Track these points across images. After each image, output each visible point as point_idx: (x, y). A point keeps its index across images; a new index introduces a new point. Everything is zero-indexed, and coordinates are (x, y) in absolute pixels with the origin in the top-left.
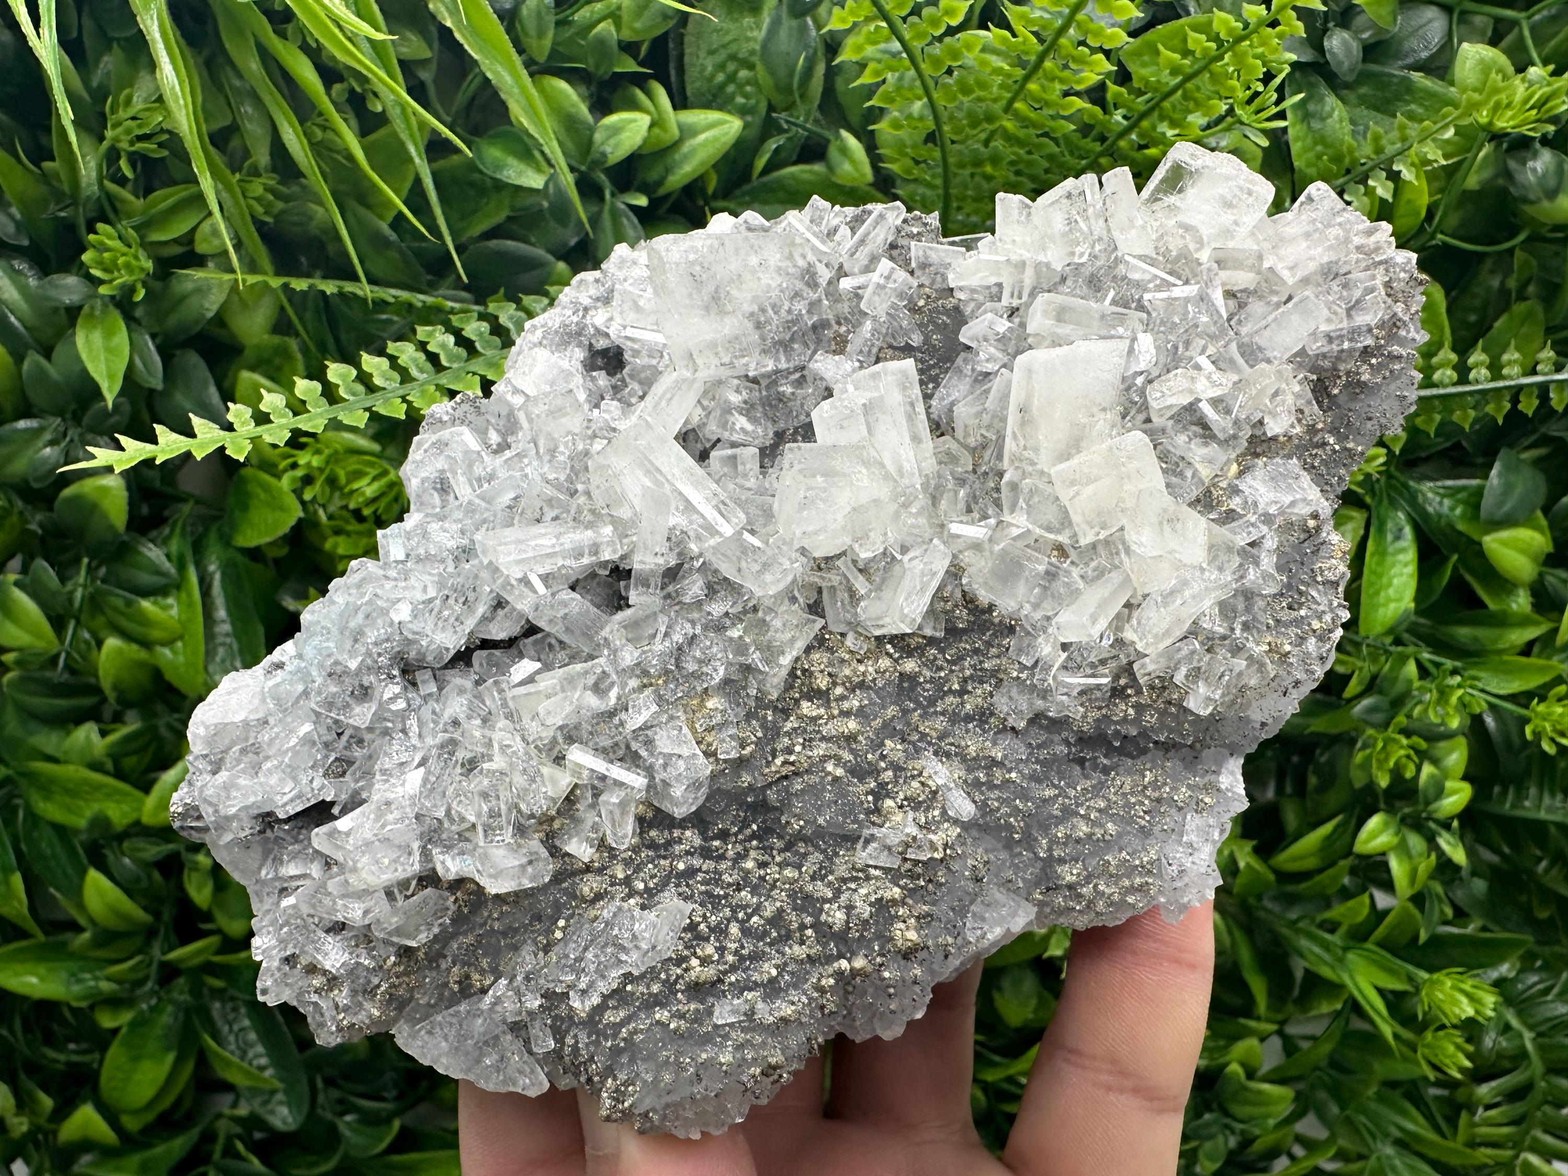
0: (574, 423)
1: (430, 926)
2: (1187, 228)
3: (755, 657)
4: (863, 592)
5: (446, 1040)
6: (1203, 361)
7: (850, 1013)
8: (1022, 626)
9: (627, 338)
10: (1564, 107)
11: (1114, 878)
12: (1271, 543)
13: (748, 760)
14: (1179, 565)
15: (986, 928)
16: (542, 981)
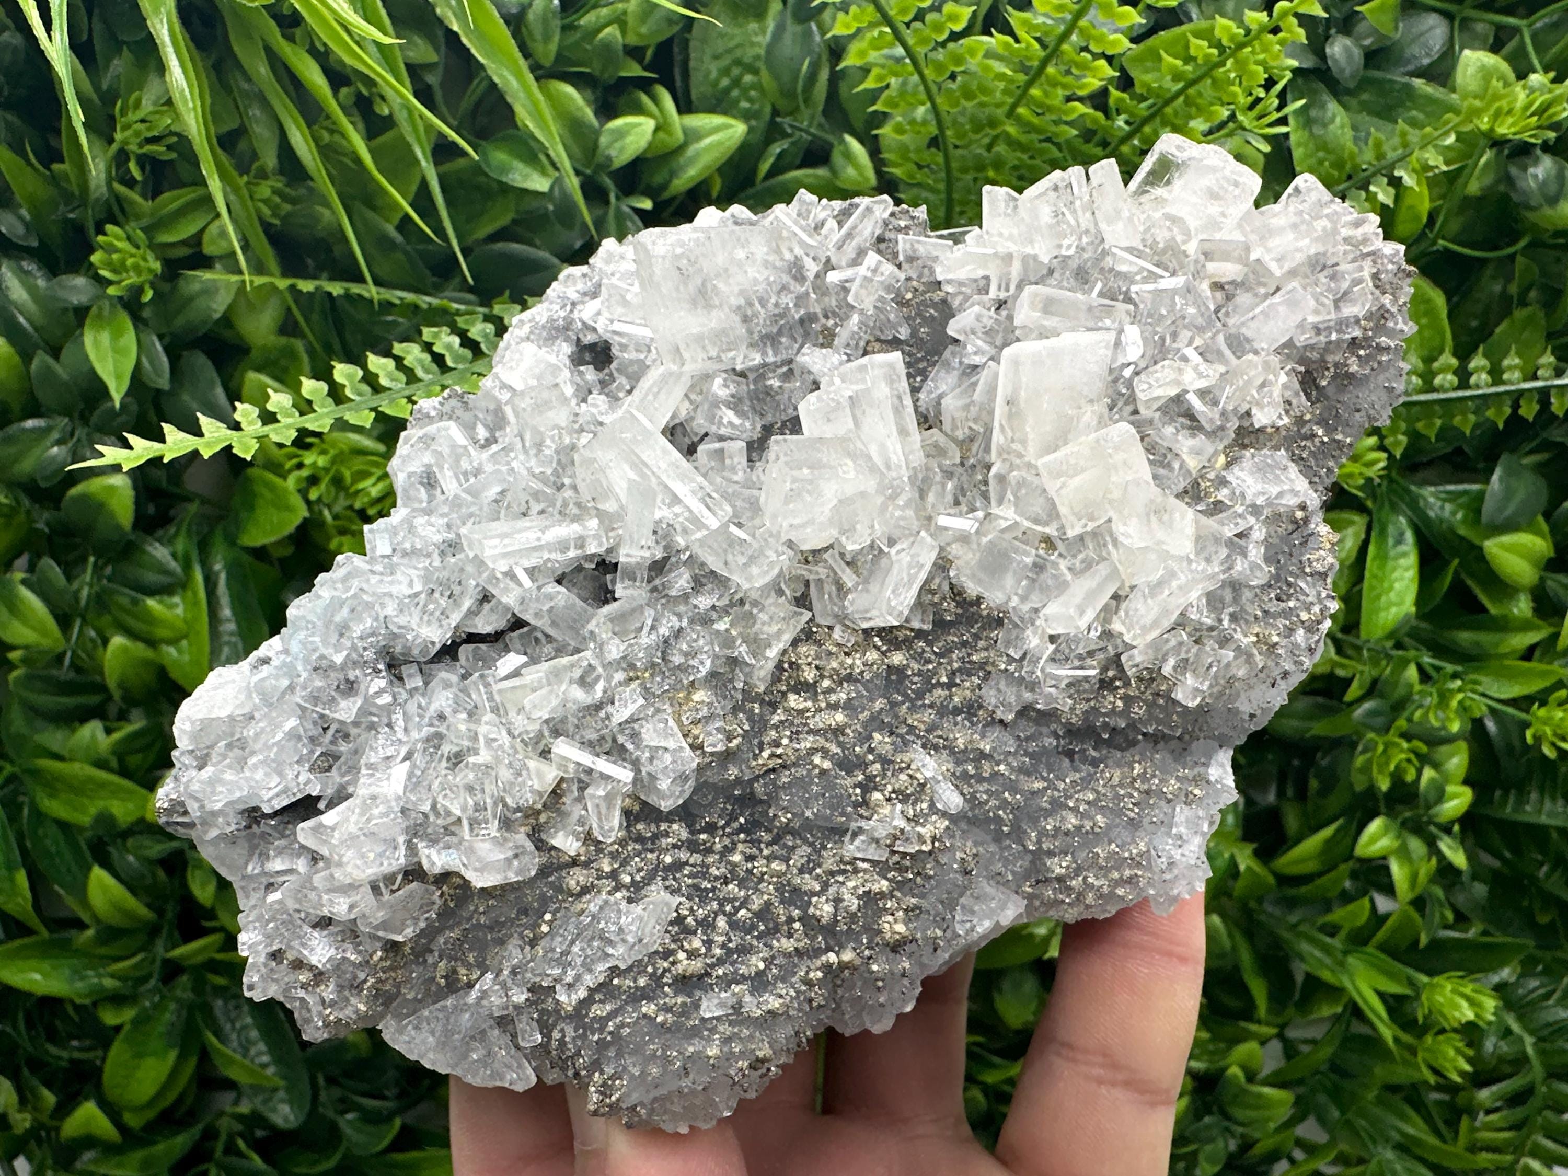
0: (561, 417)
1: (416, 919)
2: (1174, 219)
3: (742, 650)
4: (850, 585)
5: (433, 1035)
6: (1190, 352)
7: (838, 1006)
8: (1010, 619)
9: (615, 332)
10: (1565, 115)
11: (1103, 871)
12: (1259, 534)
13: (734, 753)
14: (1165, 556)
15: (975, 921)
16: (529, 975)
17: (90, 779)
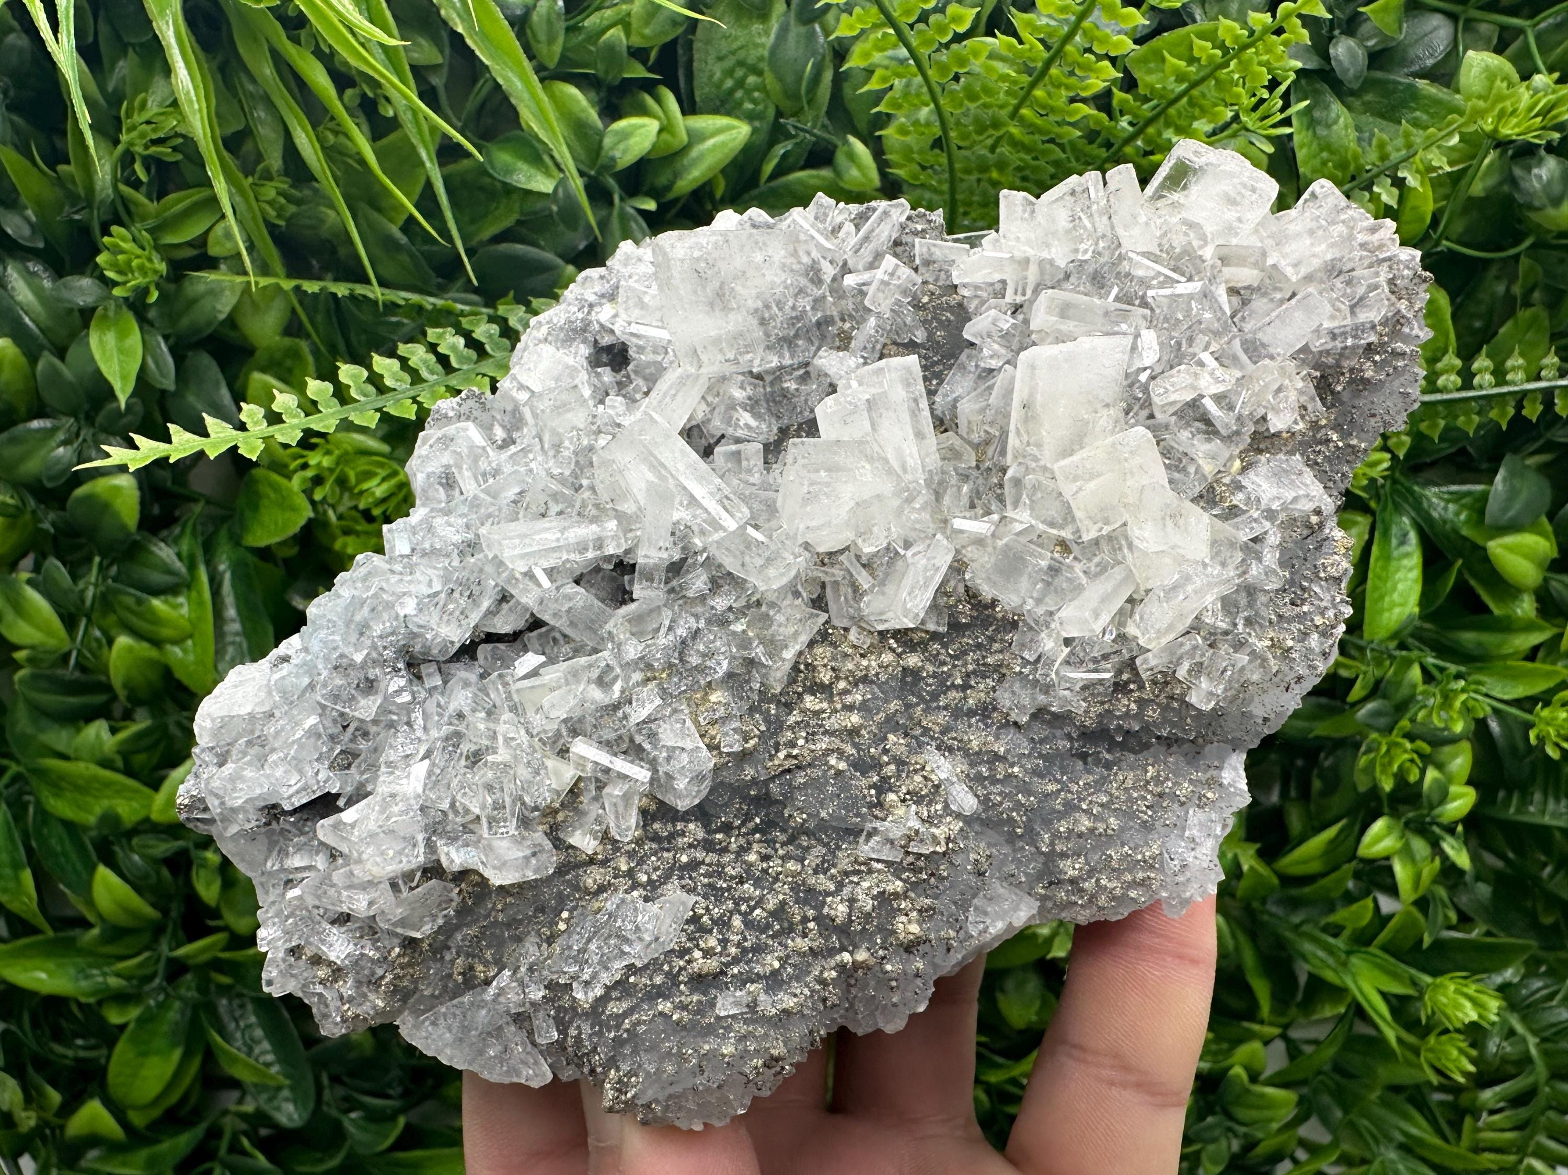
0: (579, 418)
1: (434, 917)
2: (1191, 225)
3: (758, 652)
4: (866, 587)
5: (450, 1031)
6: (1206, 357)
7: (852, 1005)
8: (1026, 623)
9: (632, 334)
11: (1116, 873)
12: (1274, 538)
13: (751, 754)
14: (1181, 560)
15: (988, 921)
16: (545, 973)
17: (95, 778)
